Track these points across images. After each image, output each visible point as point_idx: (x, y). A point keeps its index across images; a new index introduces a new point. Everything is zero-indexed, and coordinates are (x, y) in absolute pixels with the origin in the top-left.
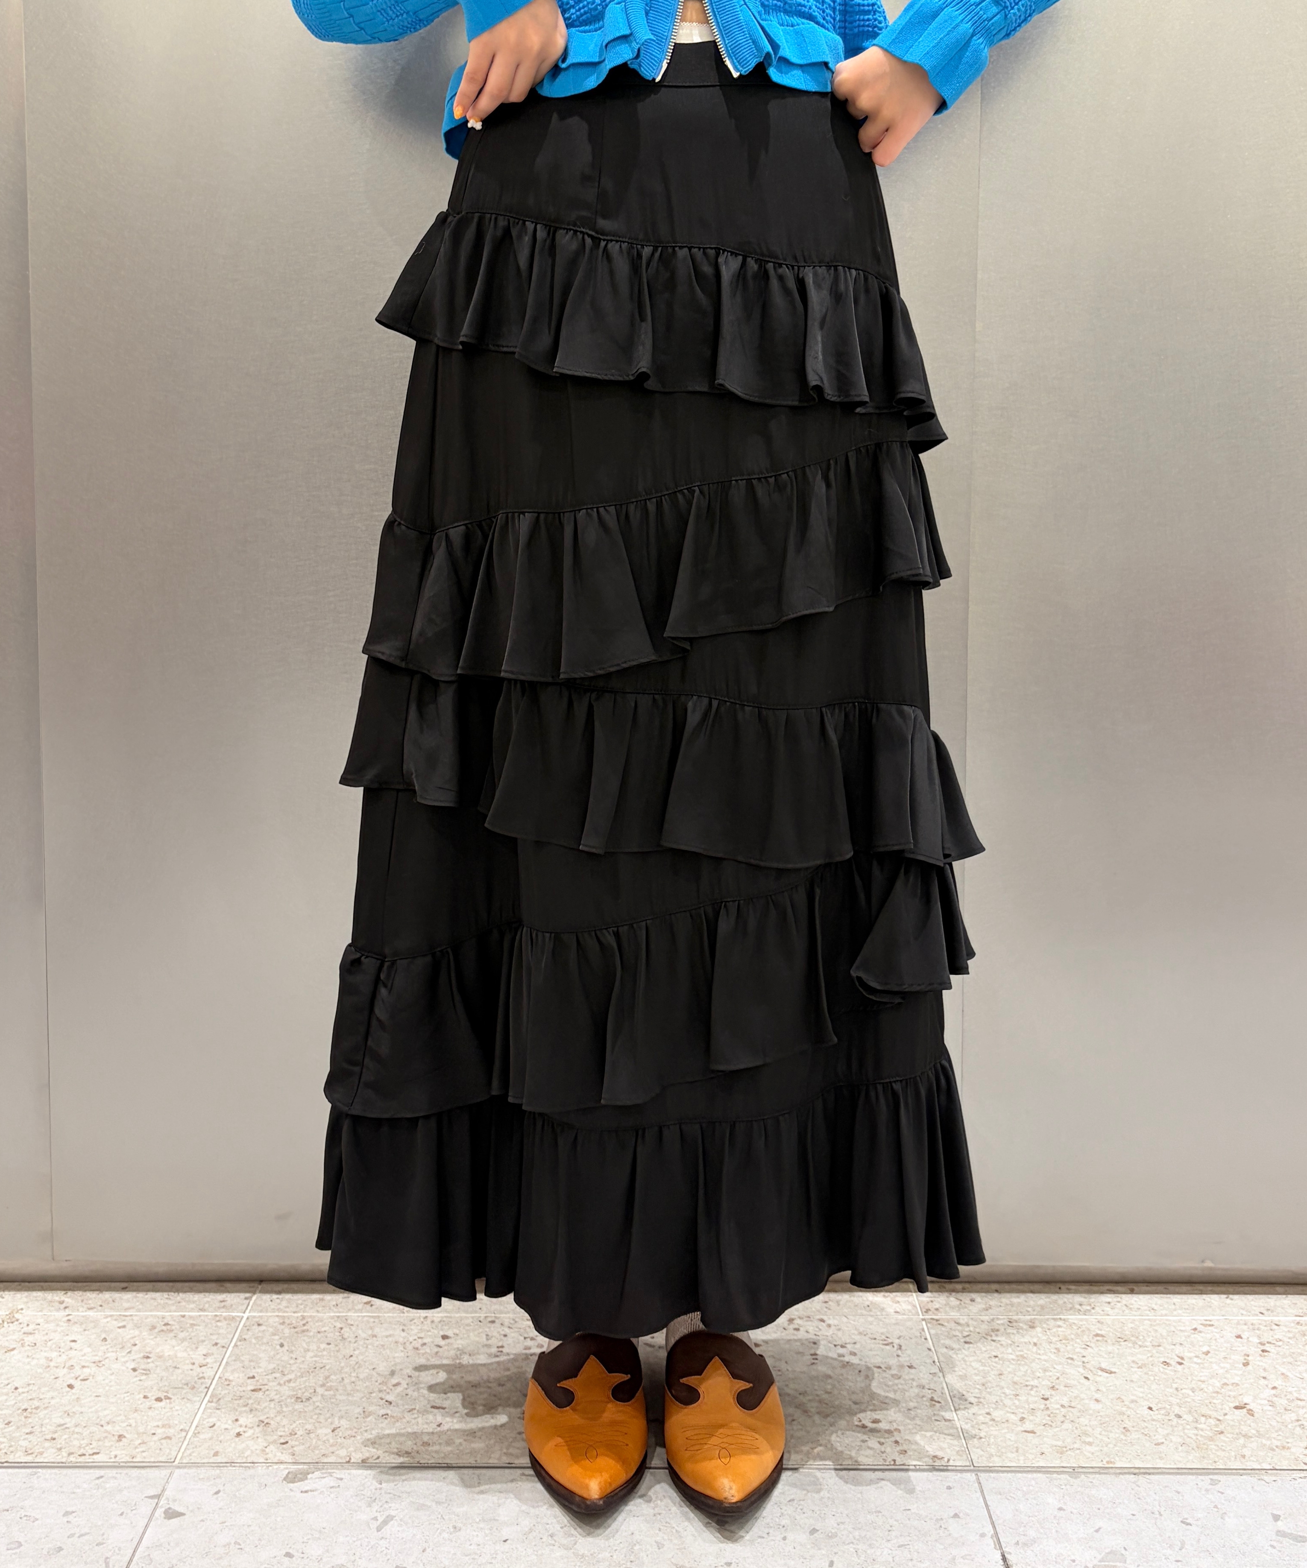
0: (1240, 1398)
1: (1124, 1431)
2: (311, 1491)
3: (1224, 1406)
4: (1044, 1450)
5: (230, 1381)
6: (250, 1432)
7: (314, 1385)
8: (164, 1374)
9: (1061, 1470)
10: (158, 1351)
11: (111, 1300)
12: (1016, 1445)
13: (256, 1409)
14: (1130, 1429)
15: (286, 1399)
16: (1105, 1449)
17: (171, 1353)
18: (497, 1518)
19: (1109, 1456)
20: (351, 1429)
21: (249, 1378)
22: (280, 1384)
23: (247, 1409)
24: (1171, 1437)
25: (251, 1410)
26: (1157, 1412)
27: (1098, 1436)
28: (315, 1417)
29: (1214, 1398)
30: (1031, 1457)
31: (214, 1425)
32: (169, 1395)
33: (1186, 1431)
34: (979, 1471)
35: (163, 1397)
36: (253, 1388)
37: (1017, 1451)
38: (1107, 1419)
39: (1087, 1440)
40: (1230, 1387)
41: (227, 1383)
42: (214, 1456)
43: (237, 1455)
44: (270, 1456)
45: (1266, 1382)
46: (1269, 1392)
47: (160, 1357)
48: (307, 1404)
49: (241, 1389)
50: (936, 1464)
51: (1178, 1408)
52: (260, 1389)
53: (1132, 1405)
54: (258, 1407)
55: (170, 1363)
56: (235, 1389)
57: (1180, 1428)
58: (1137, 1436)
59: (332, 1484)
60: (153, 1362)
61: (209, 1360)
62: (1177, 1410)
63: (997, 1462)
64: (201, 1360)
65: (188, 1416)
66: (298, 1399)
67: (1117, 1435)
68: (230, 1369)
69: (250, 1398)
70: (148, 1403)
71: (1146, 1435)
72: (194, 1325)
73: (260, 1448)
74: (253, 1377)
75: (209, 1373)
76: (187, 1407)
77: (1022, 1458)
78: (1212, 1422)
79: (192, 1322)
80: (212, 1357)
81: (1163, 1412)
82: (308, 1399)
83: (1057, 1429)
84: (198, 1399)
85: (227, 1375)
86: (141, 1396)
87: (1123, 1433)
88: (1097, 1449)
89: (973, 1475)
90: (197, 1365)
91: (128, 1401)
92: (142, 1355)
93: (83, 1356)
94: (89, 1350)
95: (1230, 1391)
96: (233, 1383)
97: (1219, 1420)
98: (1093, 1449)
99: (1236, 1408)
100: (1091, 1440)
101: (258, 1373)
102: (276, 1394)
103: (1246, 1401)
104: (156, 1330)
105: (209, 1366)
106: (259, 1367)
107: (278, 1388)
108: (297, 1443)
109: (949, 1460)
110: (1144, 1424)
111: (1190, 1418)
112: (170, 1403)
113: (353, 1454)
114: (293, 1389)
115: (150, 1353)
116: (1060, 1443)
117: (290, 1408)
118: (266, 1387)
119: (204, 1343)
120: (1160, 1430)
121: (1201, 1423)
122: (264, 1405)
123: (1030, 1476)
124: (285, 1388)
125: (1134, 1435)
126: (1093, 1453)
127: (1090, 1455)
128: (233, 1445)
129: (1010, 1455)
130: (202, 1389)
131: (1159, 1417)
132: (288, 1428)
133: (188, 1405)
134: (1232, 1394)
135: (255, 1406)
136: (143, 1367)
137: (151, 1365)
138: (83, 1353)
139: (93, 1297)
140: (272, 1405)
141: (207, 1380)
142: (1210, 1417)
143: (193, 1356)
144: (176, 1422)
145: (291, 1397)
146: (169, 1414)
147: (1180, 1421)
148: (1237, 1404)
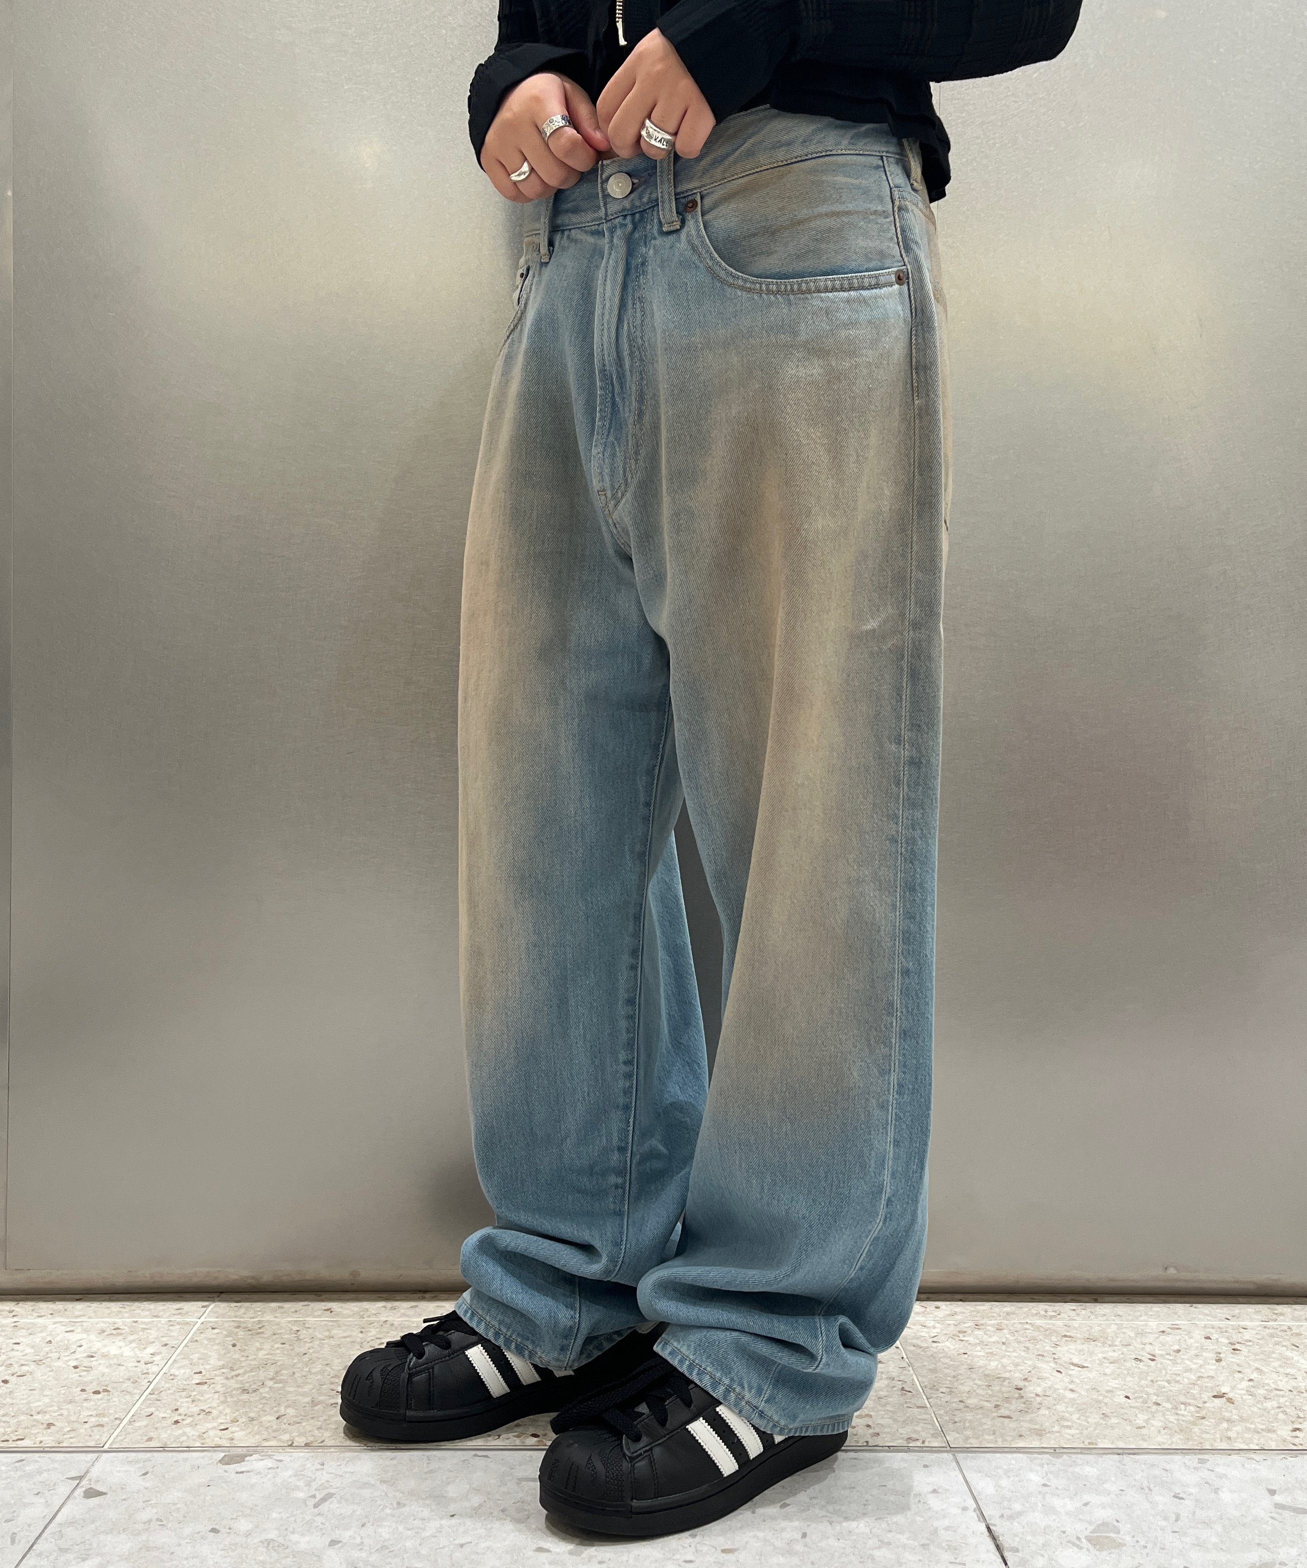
0: (1218, 1389)
1: (1102, 1416)
2: (247, 1472)
3: (1203, 1396)
4: (1023, 1433)
5: (174, 1375)
6: (189, 1420)
7: (263, 1378)
8: (106, 1370)
9: (1041, 1451)
10: (105, 1350)
11: (62, 1309)
12: (993, 1429)
13: (199, 1400)
14: (1109, 1414)
15: (232, 1391)
16: (1085, 1432)
17: (118, 1352)
18: (445, 1495)
19: (1090, 1438)
20: (296, 1416)
21: (195, 1373)
22: (227, 1378)
23: (188, 1399)
24: (1152, 1422)
25: (193, 1401)
26: (1134, 1401)
27: (1077, 1420)
28: (261, 1406)
29: (1191, 1388)
30: (1008, 1438)
31: (152, 1414)
32: (109, 1389)
33: (1167, 1417)
34: (956, 1451)
35: (101, 1391)
36: (197, 1382)
37: (994, 1434)
38: (1085, 1406)
39: (1066, 1424)
40: (1207, 1380)
41: (172, 1377)
42: (147, 1441)
43: (172, 1440)
44: (207, 1441)
45: (1241, 1375)
46: (1245, 1384)
47: (105, 1356)
48: (254, 1394)
49: (185, 1383)
50: (910, 1445)
51: (1155, 1397)
52: (206, 1383)
53: (1109, 1395)
54: (201, 1398)
55: (115, 1361)
56: (180, 1383)
57: (1160, 1414)
58: (1116, 1422)
59: (270, 1465)
60: (97, 1360)
61: (157, 1358)
62: (1154, 1398)
63: (975, 1443)
64: (148, 1358)
65: (125, 1407)
66: (245, 1391)
67: (1096, 1420)
68: (177, 1365)
69: (194, 1390)
70: (84, 1395)
71: (1126, 1420)
72: (146, 1329)
73: (197, 1434)
74: (201, 1372)
75: (155, 1369)
76: (125, 1399)
77: (1000, 1440)
78: (1192, 1408)
79: (144, 1326)
80: (160, 1356)
81: (1141, 1400)
82: (255, 1391)
83: (1033, 1415)
84: (139, 1391)
85: (173, 1371)
86: (79, 1389)
87: (1101, 1418)
88: (1077, 1431)
89: (950, 1455)
90: (142, 1362)
91: (63, 1394)
92: (85, 1355)
93: (24, 1356)
94: (32, 1351)
95: (1207, 1383)
96: (179, 1378)
97: (1199, 1407)
98: (1073, 1431)
99: (1214, 1397)
100: (1069, 1424)
101: (205, 1369)
102: (222, 1387)
103: (1223, 1391)
104: (106, 1334)
105: (155, 1363)
106: (209, 1364)
107: (225, 1381)
108: (238, 1429)
109: (923, 1442)
110: (1122, 1411)
111: (1169, 1406)
112: (108, 1395)
113: (297, 1439)
114: (241, 1382)
115: (95, 1353)
116: (1037, 1427)
117: (235, 1399)
118: (212, 1381)
119: (154, 1344)
120: (1139, 1416)
121: (1181, 1410)
122: (207, 1396)
123: (1009, 1456)
124: (233, 1381)
125: (1114, 1420)
126: (1073, 1436)
127: (1071, 1437)
128: (169, 1432)
129: (987, 1437)
130: (145, 1383)
131: (1138, 1404)
132: (230, 1416)
133: (128, 1397)
134: (1209, 1385)
135: (197, 1397)
136: (85, 1365)
137: (95, 1363)
138: (22, 1354)
139: (45, 1307)
140: (216, 1396)
141: (150, 1375)
142: (1190, 1405)
143: (140, 1355)
144: (111, 1411)
145: (237, 1389)
146: (105, 1405)
147: (1160, 1408)
148: (1216, 1394)
